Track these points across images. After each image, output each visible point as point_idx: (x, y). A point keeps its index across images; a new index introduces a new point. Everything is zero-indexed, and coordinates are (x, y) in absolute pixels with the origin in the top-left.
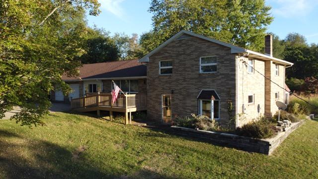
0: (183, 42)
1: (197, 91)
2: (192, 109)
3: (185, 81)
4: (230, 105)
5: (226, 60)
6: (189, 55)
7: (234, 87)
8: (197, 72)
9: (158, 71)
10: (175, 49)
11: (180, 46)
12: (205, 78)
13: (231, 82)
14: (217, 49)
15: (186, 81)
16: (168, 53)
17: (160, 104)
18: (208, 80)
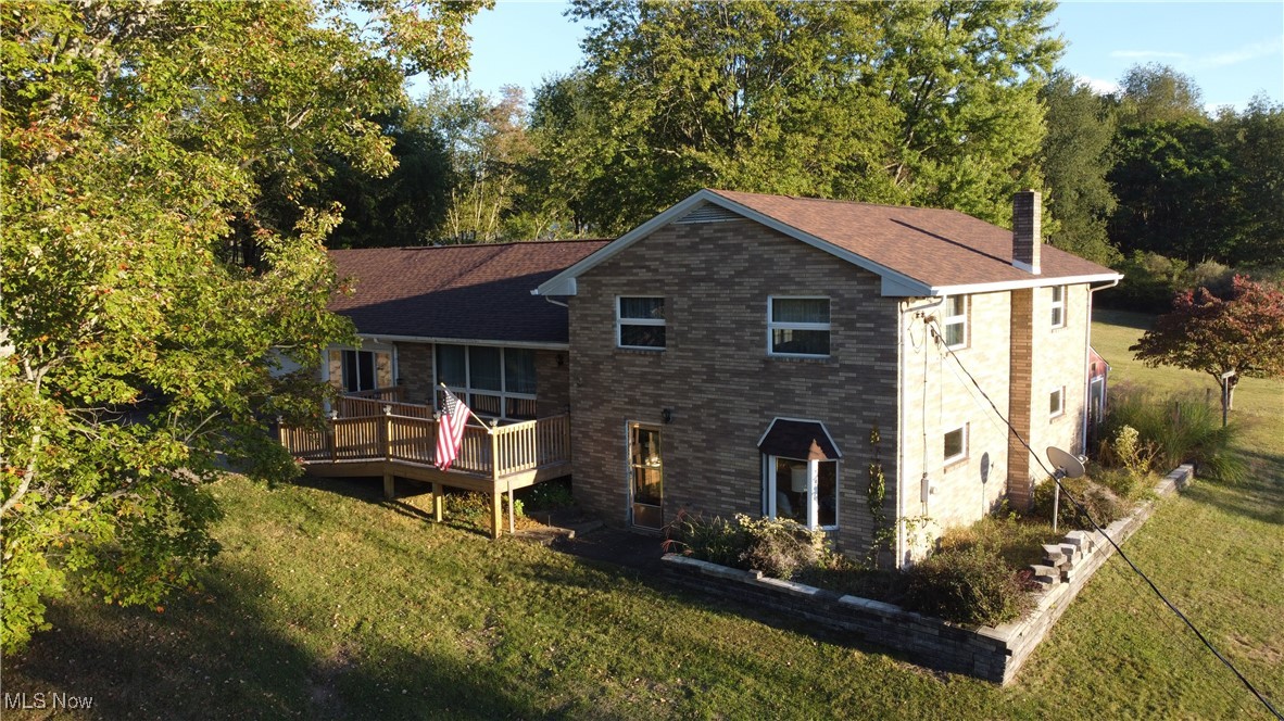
0: (706, 232)
1: (756, 420)
2: (739, 483)
3: (711, 379)
4: (878, 484)
5: (866, 317)
6: (726, 284)
7: (890, 417)
8: (758, 352)
9: (611, 332)
10: (674, 258)
11: (693, 248)
12: (787, 375)
13: (879, 400)
14: (832, 273)
15: (718, 381)
16: (648, 269)
17: (622, 452)
18: (799, 385)
